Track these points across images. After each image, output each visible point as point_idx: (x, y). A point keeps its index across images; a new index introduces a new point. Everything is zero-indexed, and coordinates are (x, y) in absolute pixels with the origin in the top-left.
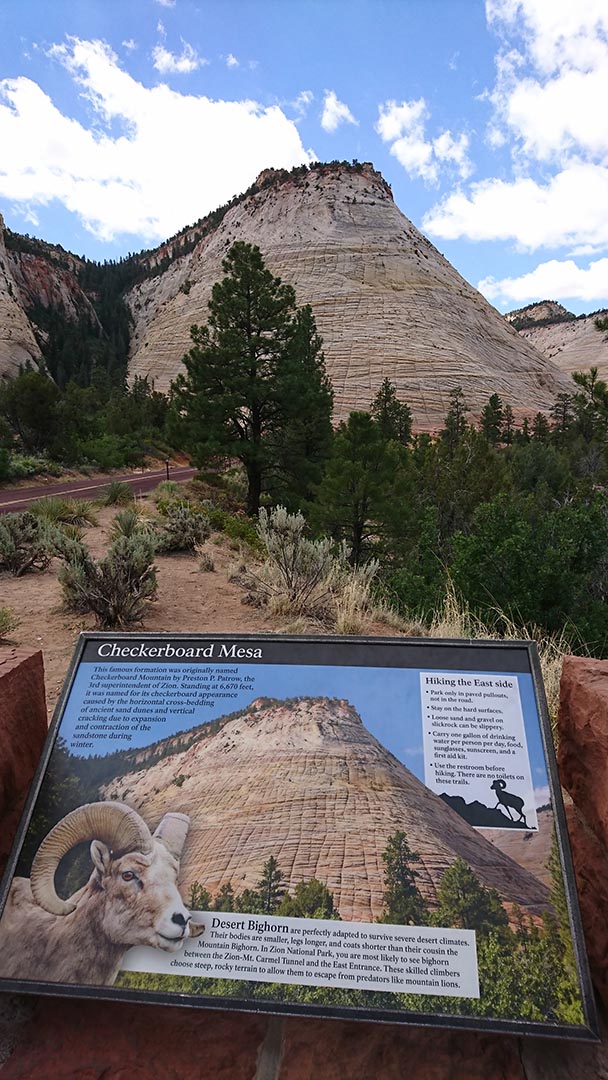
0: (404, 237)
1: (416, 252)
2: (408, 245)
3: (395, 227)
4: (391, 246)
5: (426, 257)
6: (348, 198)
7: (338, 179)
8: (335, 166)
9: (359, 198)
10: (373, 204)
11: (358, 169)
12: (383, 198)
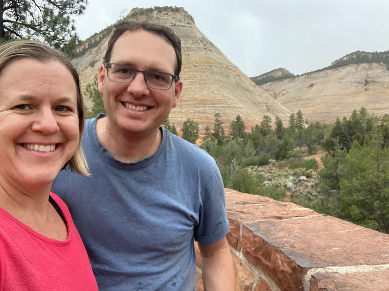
0: (199, 41)
1: (205, 49)
2: (201, 45)
3: (195, 37)
4: (193, 46)
5: (210, 51)
6: (172, 23)
7: (167, 14)
8: (166, 9)
9: (177, 23)
10: (184, 26)
11: (177, 10)
12: (189, 23)
